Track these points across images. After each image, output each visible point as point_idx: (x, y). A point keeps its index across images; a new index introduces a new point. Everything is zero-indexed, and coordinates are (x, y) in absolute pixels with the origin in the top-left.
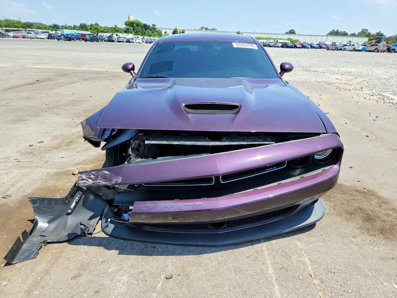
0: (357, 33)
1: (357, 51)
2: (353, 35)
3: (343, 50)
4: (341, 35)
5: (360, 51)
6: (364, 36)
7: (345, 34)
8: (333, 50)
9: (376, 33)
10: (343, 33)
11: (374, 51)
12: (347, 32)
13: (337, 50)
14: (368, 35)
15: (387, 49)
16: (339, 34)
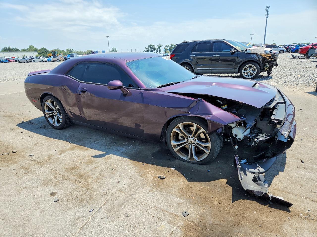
0: (26, 49)
1: (44, 62)
2: (24, 50)
3: (33, 62)
4: (14, 51)
5: (46, 61)
6: (33, 51)
7: (17, 50)
8: (24, 62)
9: (41, 48)
10: (15, 49)
11: (57, 61)
12: (17, 48)
13: (28, 62)
14: (36, 50)
15: (65, 59)
16: (11, 50)
